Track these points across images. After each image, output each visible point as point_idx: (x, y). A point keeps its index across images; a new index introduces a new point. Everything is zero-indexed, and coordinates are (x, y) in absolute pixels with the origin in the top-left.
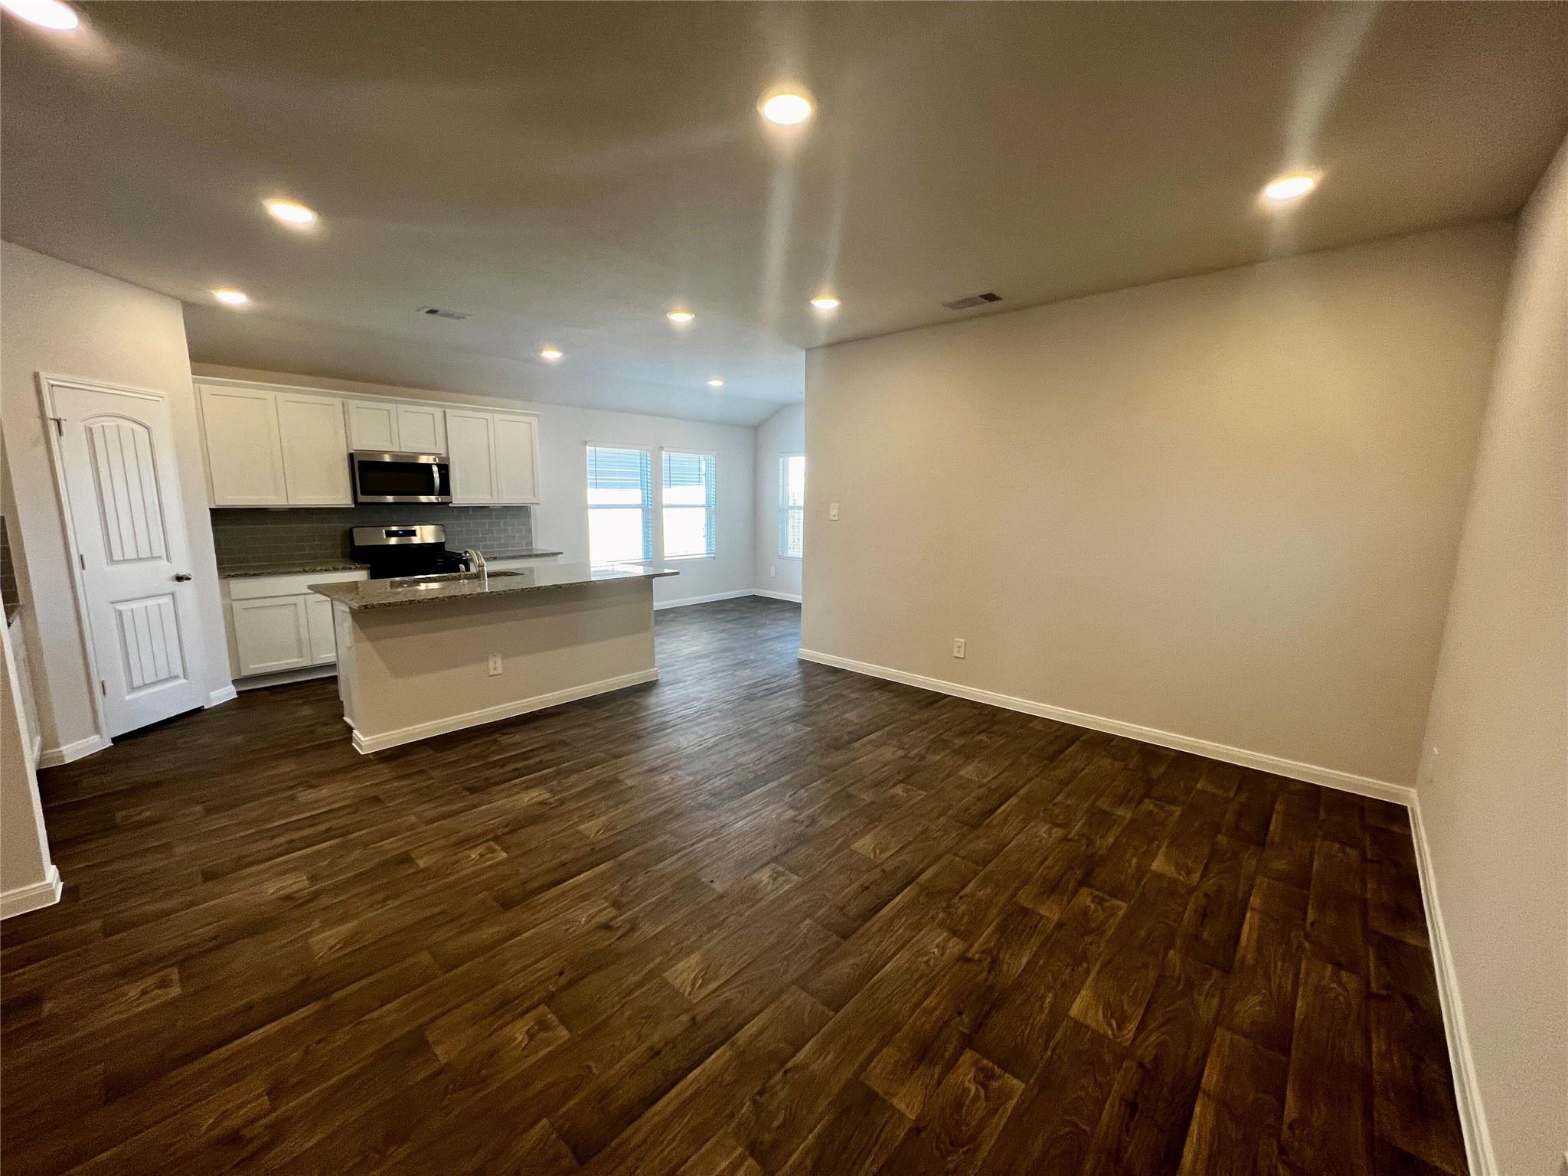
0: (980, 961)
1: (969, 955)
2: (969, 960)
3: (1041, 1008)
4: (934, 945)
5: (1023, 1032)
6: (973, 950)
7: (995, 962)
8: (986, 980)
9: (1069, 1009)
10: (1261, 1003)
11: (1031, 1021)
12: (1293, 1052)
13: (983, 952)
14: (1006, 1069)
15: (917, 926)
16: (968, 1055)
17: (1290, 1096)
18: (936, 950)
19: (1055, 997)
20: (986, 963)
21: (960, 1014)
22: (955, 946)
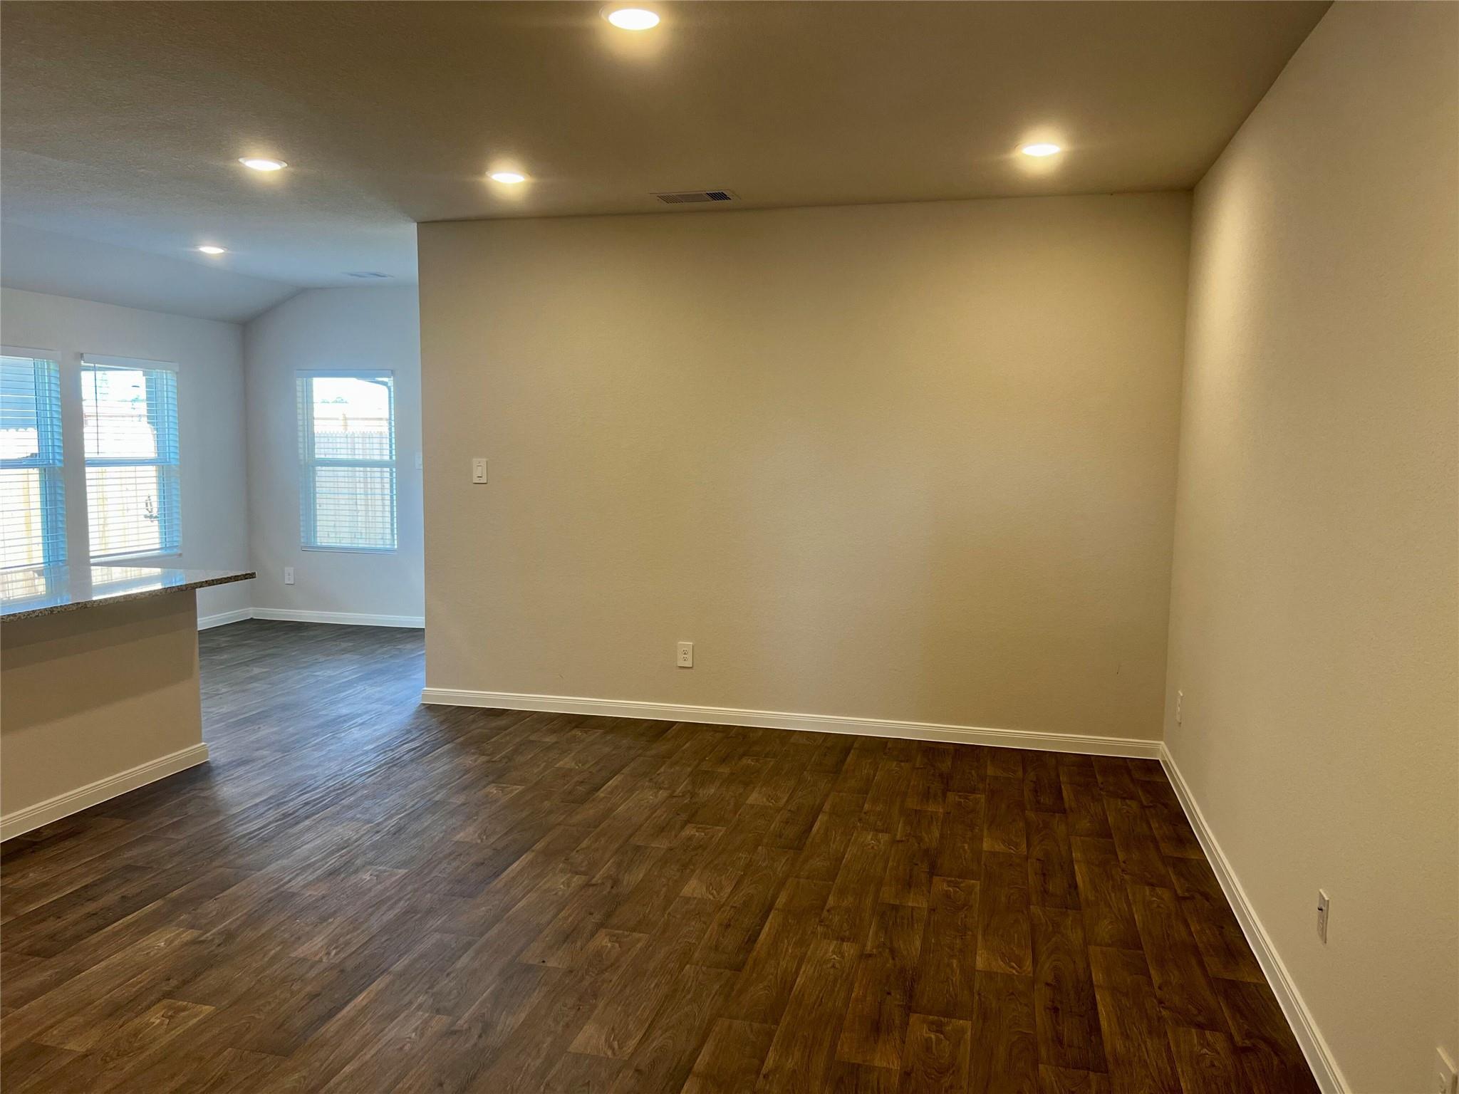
0: (880, 954)
1: (868, 952)
2: (870, 956)
3: (952, 970)
4: (831, 953)
5: (948, 990)
6: (868, 947)
7: (894, 952)
8: (895, 965)
9: (975, 965)
10: (1111, 923)
11: (950, 982)
12: (1144, 947)
13: (878, 946)
14: (950, 1017)
16: (915, 1018)
17: (1152, 972)
18: (835, 956)
19: (959, 961)
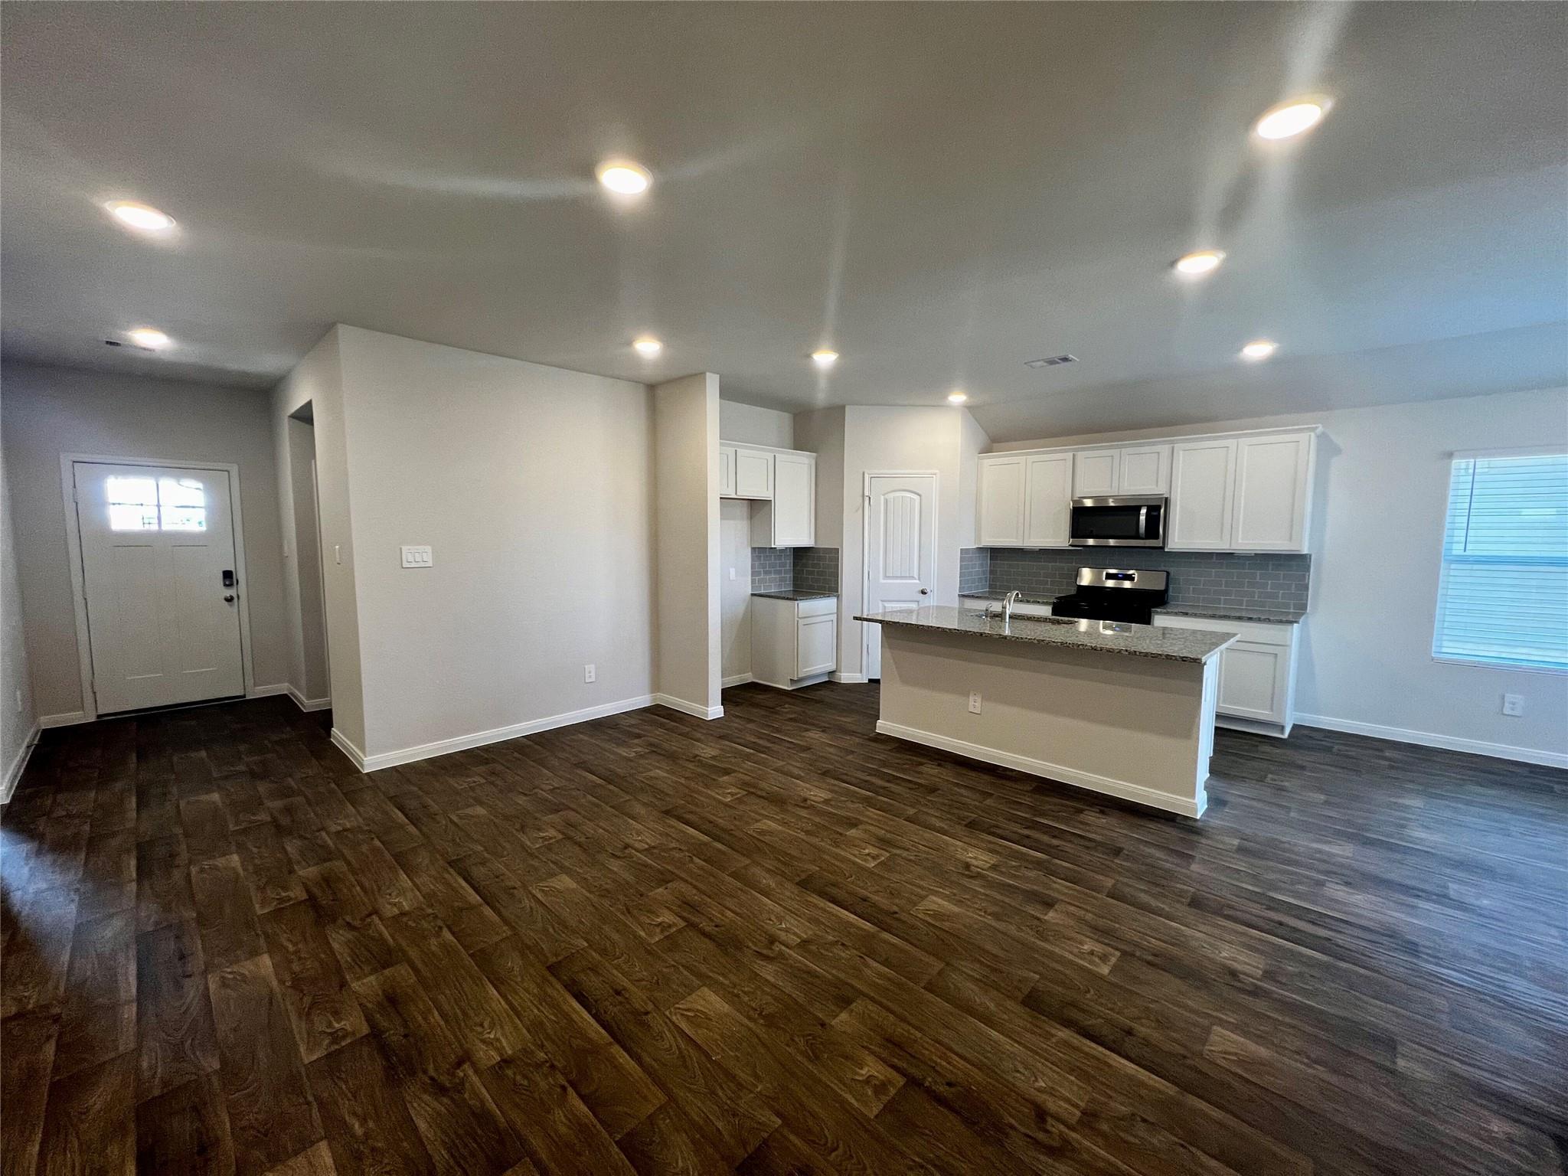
0: (453, 1075)
1: (466, 1066)
2: (459, 1064)
3: (355, 1114)
4: (499, 1035)
5: (346, 1082)
6: (471, 1072)
7: (439, 1089)
8: (425, 1072)
9: (329, 1145)
11: (349, 1095)
13: (462, 1082)
14: (329, 1056)
15: (535, 1027)
16: (365, 1029)
18: (492, 1036)
19: (353, 1136)
20: (445, 1080)
21: (406, 1036)
22: (487, 1056)
